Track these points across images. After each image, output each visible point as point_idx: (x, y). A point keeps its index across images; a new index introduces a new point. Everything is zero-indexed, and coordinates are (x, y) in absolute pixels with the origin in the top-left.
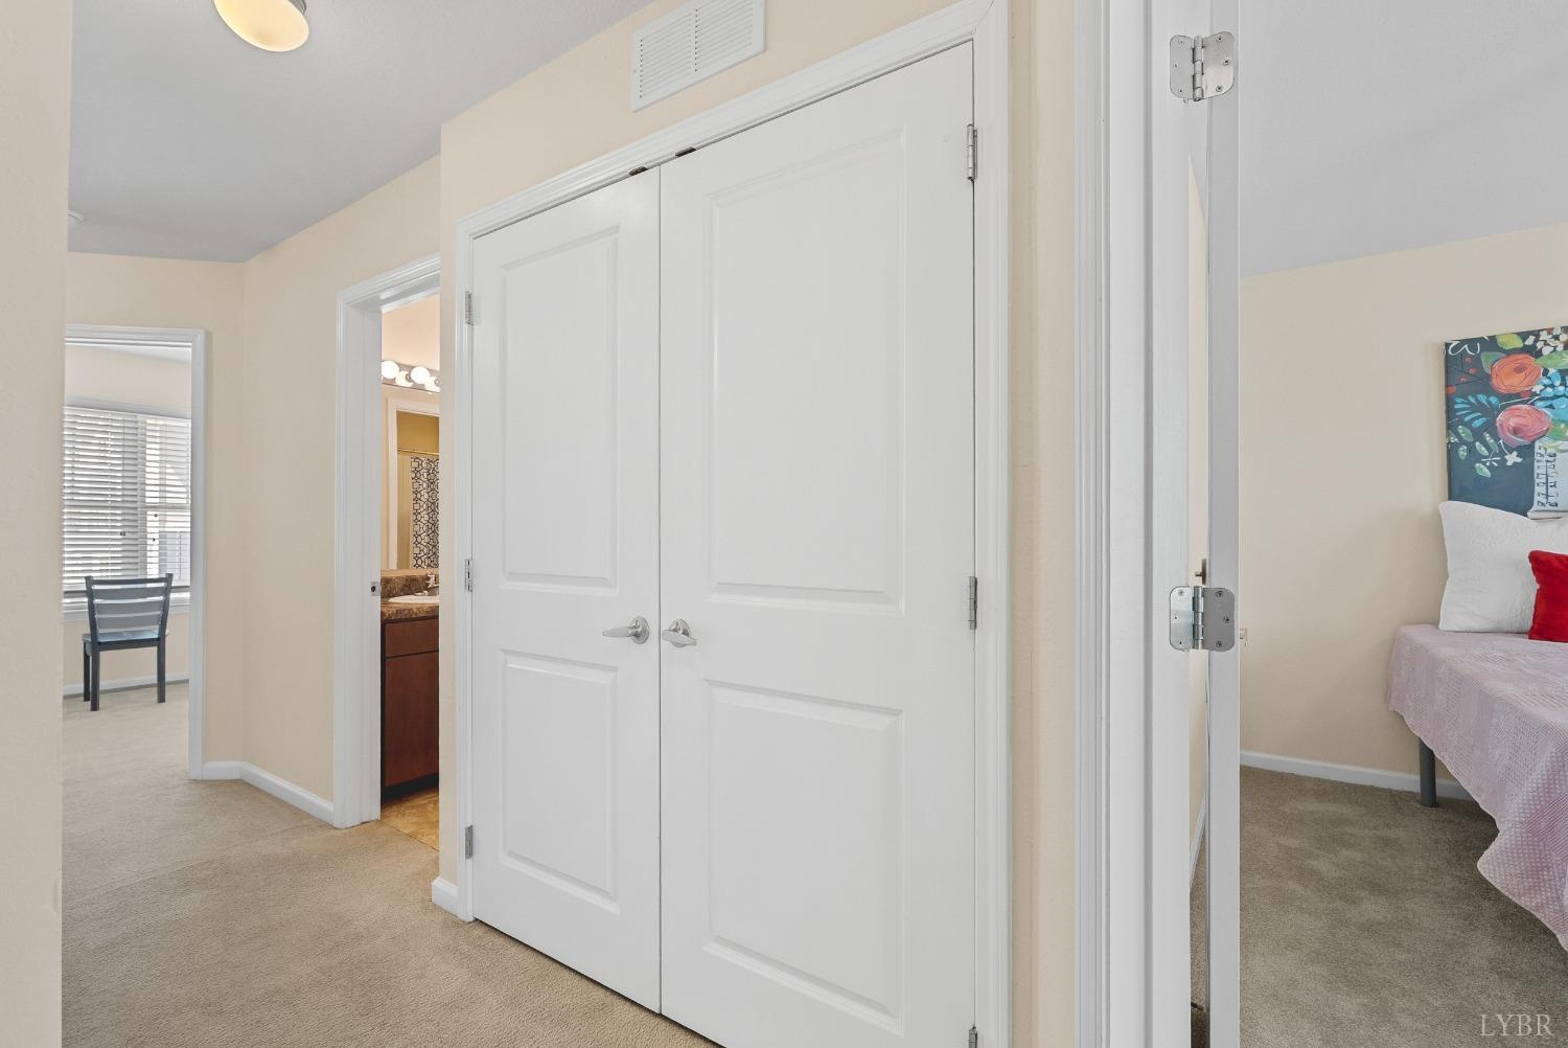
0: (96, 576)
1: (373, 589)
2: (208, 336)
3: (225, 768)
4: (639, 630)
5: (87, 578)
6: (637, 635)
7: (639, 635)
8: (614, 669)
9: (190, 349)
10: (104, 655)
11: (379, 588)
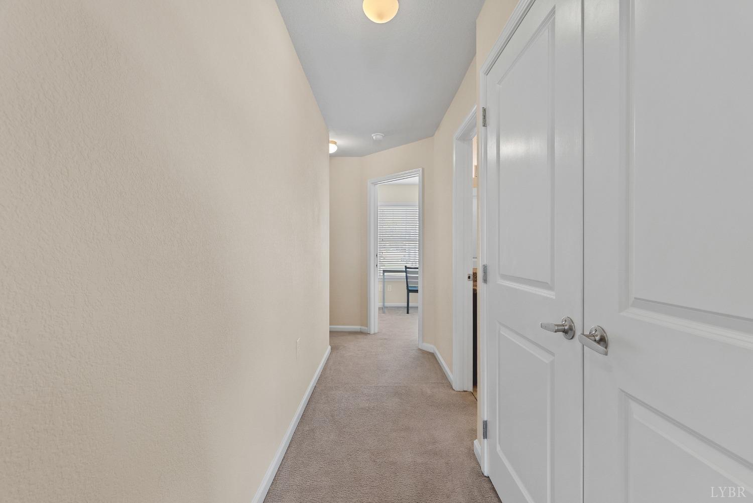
0: (408, 265)
1: (469, 277)
2: (423, 170)
3: (429, 347)
4: (566, 328)
5: (406, 266)
6: (565, 332)
7: (568, 331)
8: (553, 354)
9: (418, 177)
10: (410, 294)
11: (472, 277)
